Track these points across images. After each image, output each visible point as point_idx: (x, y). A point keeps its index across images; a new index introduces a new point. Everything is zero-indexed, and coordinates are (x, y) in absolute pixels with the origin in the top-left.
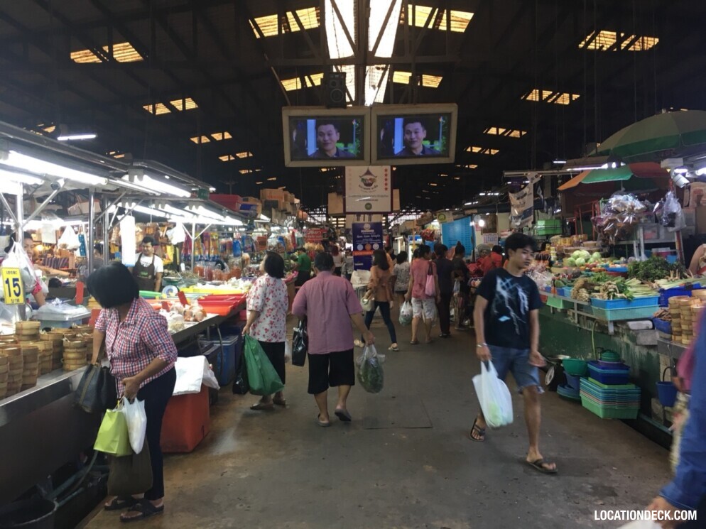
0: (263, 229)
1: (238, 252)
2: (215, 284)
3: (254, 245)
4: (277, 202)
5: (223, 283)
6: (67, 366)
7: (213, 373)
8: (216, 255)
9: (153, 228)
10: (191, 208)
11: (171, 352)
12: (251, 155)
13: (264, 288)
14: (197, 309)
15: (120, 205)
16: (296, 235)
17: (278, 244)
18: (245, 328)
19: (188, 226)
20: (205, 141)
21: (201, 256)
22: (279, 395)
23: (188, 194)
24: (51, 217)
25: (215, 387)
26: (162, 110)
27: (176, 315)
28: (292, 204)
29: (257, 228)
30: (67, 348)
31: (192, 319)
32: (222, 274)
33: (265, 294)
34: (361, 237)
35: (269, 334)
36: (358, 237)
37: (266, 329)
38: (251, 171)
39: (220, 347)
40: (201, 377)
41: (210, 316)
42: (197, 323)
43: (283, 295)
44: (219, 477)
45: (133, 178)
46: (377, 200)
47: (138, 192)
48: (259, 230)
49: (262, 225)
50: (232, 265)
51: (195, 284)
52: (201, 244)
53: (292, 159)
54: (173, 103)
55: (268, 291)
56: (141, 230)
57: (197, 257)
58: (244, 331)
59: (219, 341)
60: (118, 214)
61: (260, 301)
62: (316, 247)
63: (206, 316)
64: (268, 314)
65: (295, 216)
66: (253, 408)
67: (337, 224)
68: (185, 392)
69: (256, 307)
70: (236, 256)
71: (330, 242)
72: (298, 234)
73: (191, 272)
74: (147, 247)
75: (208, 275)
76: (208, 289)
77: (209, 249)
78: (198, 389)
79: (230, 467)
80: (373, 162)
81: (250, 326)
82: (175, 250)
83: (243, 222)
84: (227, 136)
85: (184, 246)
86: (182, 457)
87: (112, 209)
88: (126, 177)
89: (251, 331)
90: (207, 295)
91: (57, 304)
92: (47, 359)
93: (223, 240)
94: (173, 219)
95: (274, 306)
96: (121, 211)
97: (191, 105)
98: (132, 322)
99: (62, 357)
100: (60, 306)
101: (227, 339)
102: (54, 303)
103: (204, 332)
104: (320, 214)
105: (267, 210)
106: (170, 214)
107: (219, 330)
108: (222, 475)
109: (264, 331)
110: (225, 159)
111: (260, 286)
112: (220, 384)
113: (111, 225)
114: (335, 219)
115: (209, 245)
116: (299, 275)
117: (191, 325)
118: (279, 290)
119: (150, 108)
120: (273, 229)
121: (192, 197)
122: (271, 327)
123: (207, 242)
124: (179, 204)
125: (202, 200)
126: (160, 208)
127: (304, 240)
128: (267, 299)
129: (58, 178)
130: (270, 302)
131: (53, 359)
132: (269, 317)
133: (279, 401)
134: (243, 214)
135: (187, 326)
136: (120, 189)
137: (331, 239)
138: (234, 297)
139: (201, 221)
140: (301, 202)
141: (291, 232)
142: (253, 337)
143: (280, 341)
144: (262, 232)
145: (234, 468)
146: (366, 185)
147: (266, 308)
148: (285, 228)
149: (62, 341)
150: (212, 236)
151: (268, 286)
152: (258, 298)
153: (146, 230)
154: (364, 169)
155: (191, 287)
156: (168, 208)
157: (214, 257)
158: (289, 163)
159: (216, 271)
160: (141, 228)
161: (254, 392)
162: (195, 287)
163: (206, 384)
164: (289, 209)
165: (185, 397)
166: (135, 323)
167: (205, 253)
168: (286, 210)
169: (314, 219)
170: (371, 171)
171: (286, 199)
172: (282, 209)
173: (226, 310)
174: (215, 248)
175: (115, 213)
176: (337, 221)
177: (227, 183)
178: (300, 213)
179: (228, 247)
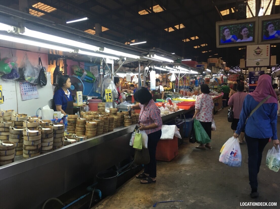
0: (209, 75)
1: (198, 85)
2: (186, 97)
3: (204, 82)
4: (215, 63)
5: (190, 97)
6: (125, 125)
7: (179, 132)
8: (189, 86)
9: (166, 75)
10: (175, 67)
11: (160, 123)
12: (207, 45)
13: (201, 100)
14: (175, 107)
15: (150, 67)
16: (224, 78)
17: (215, 81)
18: (194, 116)
19: (177, 75)
20: (188, 41)
21: (183, 86)
22: (208, 144)
23: (173, 61)
24: (129, 72)
25: (179, 138)
26: (171, 30)
27: (166, 108)
28: (222, 64)
29: (207, 75)
30: (125, 118)
31: (173, 110)
32: (191, 93)
33: (202, 102)
34: (253, 78)
35: (204, 119)
36: (252, 78)
37: (203, 117)
38: (207, 52)
39: (185, 122)
40: (174, 133)
41: (181, 110)
42: (175, 112)
43: (210, 102)
44: (179, 173)
45: (151, 56)
46: (262, 61)
47: (155, 61)
48: (208, 75)
49: (209, 74)
50: (195, 90)
51: (178, 97)
52: (183, 81)
53: (220, 44)
54: (175, 26)
55: (203, 101)
56: (161, 77)
57: (181, 87)
58: (193, 117)
59: (184, 120)
60: (149, 70)
61: (199, 105)
62: (234, 82)
63: (179, 109)
64: (203, 110)
65: (223, 69)
66: (197, 148)
67: (246, 73)
68: (167, 138)
69: (198, 107)
70: (196, 86)
71: (241, 81)
72: (225, 77)
73: (178, 93)
74: (158, 83)
75: (185, 94)
76: (183, 99)
77: (186, 83)
78: (172, 138)
79: (184, 170)
80: (259, 43)
81: (196, 115)
82: (173, 84)
83: (198, 72)
84: (197, 38)
85: (176, 82)
86: (166, 163)
87: (147, 68)
88: (148, 56)
89: (197, 117)
90: (182, 102)
91: (125, 103)
92: (118, 122)
93: (191, 80)
94: (171, 72)
95: (206, 107)
96: (150, 69)
97: (182, 26)
98: (147, 109)
99: (124, 122)
100: (126, 104)
101: (188, 119)
102: (124, 102)
103: (179, 116)
104: (238, 68)
105: (210, 67)
106: (169, 70)
107: (184, 115)
108: (180, 172)
109: (202, 117)
110: (196, 47)
111: (199, 99)
112: (181, 137)
113: (146, 74)
114: (245, 71)
115: (186, 82)
116: (224, 94)
117: (172, 113)
118: (208, 100)
119: (166, 30)
120: (214, 75)
121: (174, 62)
122: (205, 116)
123: (185, 81)
124: (171, 65)
125: (179, 64)
126: (164, 67)
127: (227, 79)
128: (203, 104)
129: (124, 57)
130: (204, 105)
131: (121, 122)
132: (204, 112)
133: (207, 146)
134: (198, 69)
135: (170, 113)
136: (148, 61)
137: (241, 79)
138: (192, 103)
139: (181, 72)
140: (226, 63)
141: (221, 76)
142: (198, 120)
143: (209, 121)
144: (209, 76)
145: (185, 170)
146: (257, 54)
147: (202, 108)
148: (219, 75)
149: (124, 116)
150: (187, 78)
151: (203, 98)
152: (199, 104)
153: (163, 76)
154: (257, 46)
155: (177, 98)
156: (167, 67)
157: (187, 87)
158: (218, 46)
159: (188, 92)
160: (161, 76)
161: (198, 142)
162: (178, 98)
163: (176, 136)
164: (220, 66)
165: (167, 140)
166: (148, 110)
167: (184, 85)
168: (219, 67)
169: (235, 71)
170: (260, 47)
171: (219, 62)
172: (217, 66)
173: (188, 108)
174: (188, 83)
175: (148, 70)
176: (246, 71)
177: (195, 57)
178: (226, 68)
179: (193, 83)
